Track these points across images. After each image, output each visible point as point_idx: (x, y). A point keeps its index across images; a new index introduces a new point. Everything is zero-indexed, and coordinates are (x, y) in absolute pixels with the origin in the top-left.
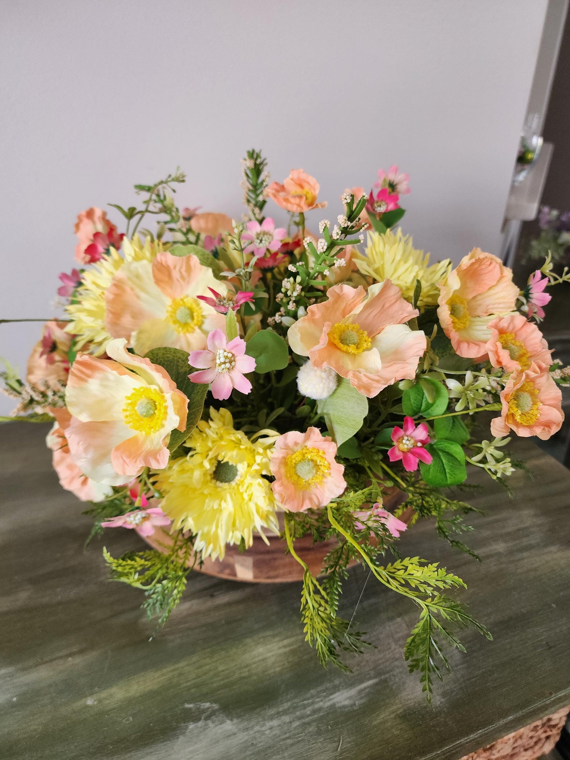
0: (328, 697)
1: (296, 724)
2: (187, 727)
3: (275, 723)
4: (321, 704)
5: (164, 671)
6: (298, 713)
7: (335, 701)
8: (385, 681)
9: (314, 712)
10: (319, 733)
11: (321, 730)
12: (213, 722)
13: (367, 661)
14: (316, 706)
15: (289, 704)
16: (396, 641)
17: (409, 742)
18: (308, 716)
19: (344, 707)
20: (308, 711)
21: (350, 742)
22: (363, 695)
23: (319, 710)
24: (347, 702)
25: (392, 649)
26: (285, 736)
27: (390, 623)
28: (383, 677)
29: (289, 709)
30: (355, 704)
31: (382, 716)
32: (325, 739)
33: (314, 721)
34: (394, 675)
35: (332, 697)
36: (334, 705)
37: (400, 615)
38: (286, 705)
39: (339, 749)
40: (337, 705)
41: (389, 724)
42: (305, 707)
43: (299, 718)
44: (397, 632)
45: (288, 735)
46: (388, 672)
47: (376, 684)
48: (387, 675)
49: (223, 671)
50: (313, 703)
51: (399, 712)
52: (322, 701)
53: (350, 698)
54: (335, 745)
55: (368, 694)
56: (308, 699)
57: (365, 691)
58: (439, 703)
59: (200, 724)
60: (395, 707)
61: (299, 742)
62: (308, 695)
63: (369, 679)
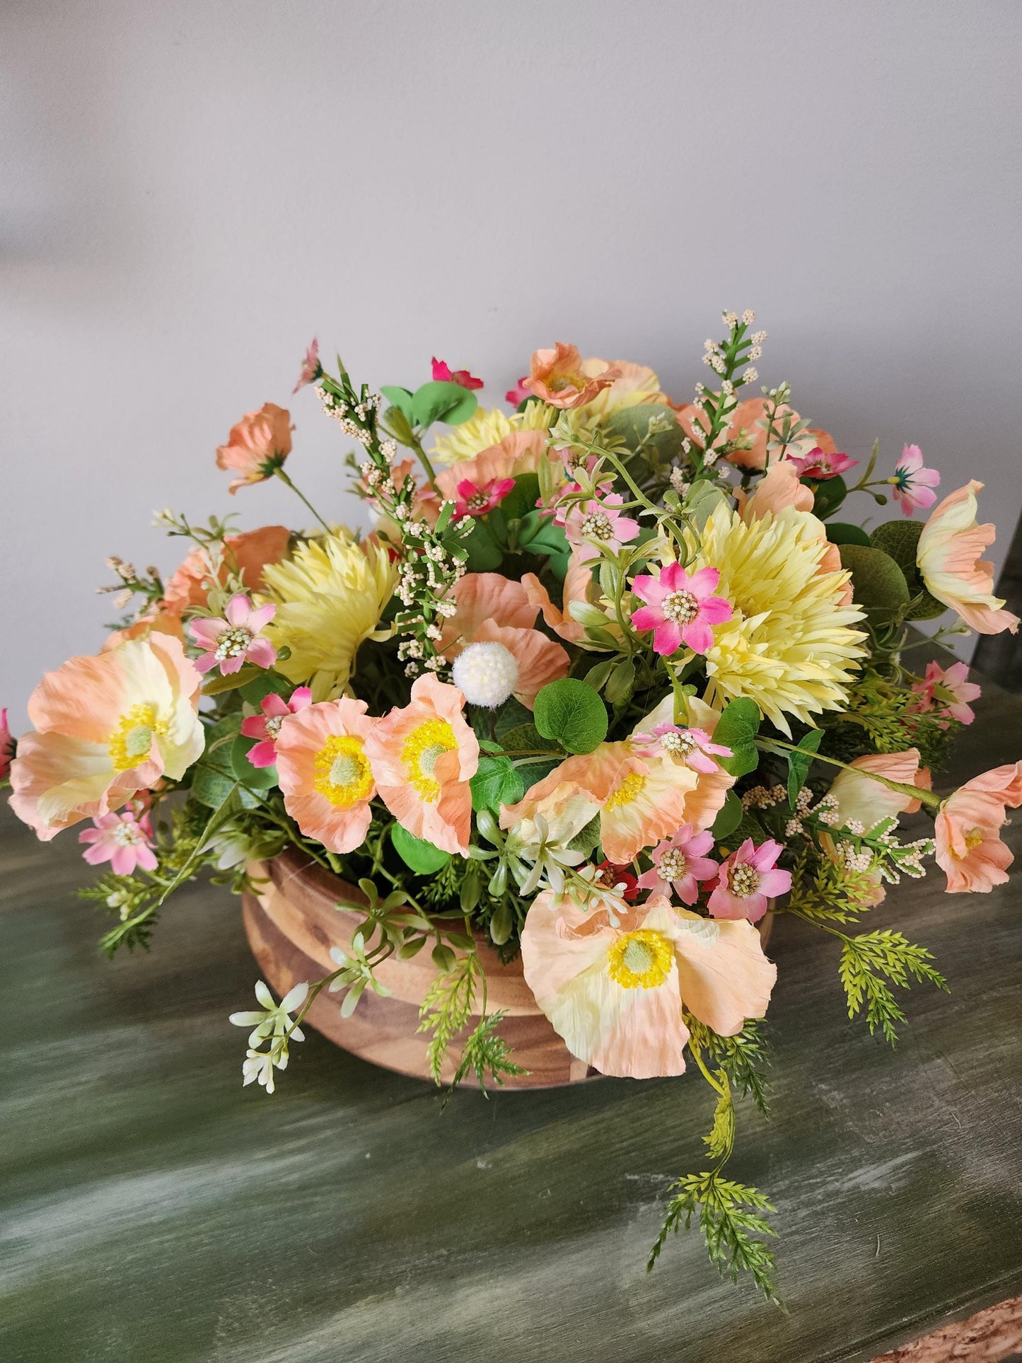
0: (846, 1175)
1: (803, 1213)
2: (636, 1208)
4: (837, 1184)
6: (803, 1197)
7: (858, 1180)
8: (933, 1155)
9: (829, 1196)
10: (841, 1227)
11: (844, 1224)
13: (898, 1123)
14: (830, 1188)
15: (787, 1182)
16: (939, 1097)
17: (985, 1247)
18: (820, 1202)
19: (875, 1191)
20: (819, 1194)
21: (893, 1244)
22: (901, 1175)
23: (837, 1193)
24: (876, 1185)
26: (789, 1230)
27: (926, 1068)
28: (928, 1149)
29: (787, 1189)
30: (891, 1188)
31: (936, 1208)
32: (853, 1238)
33: (830, 1209)
34: (945, 1147)
35: (852, 1175)
36: (857, 1187)
37: (939, 1055)
38: (783, 1185)
39: (878, 1254)
40: (863, 1188)
41: (948, 1220)
42: (812, 1188)
43: (807, 1204)
44: (938, 1083)
45: (794, 1228)
46: (934, 1142)
47: (919, 1159)
48: (935, 1147)
50: (824, 1183)
51: (962, 1203)
52: (837, 1180)
53: (881, 1178)
54: (872, 1246)
55: (909, 1173)
56: (816, 1177)
57: (905, 1169)
60: (955, 1195)
61: (813, 1239)
62: (814, 1171)
63: (908, 1151)
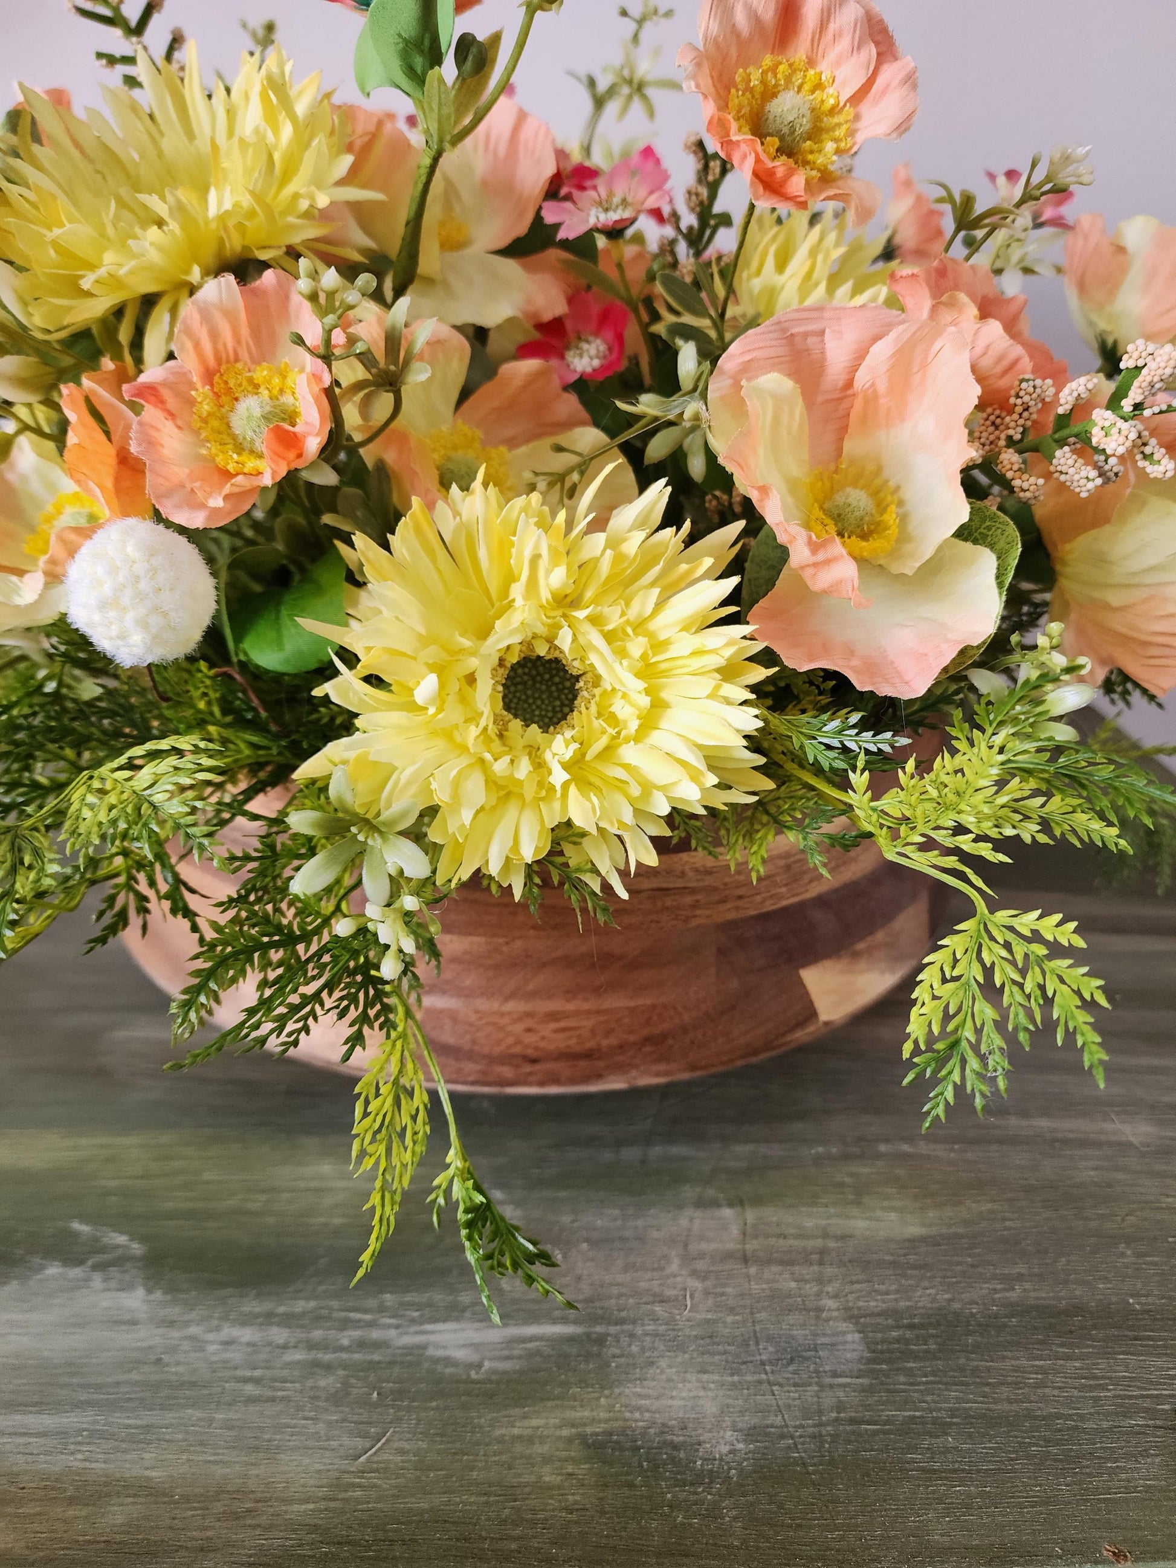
0: (421, 1324)
1: (298, 1356)
2: (42, 1268)
3: (247, 1334)
4: (393, 1333)
5: (83, 1141)
6: (317, 1334)
7: (432, 1338)
8: (601, 1340)
9: (362, 1345)
10: (337, 1399)
11: (348, 1394)
12: (106, 1280)
13: (579, 1278)
14: (376, 1334)
15: (312, 1304)
16: (687, 1258)
17: (574, 1517)
18: (342, 1349)
19: (448, 1361)
20: (345, 1339)
21: (401, 1452)
22: (516, 1352)
23: (377, 1345)
24: (460, 1354)
25: (668, 1271)
26: (248, 1373)
27: (698, 1213)
28: (599, 1329)
29: (303, 1314)
30: (480, 1365)
31: (535, 1422)
32: (344, 1420)
33: (344, 1366)
34: (632, 1335)
35: (429, 1327)
36: (424, 1347)
37: (737, 1202)
38: (300, 1306)
39: (362, 1459)
40: (431, 1352)
41: (539, 1449)
42: (345, 1325)
43: (311, 1346)
44: (702, 1238)
45: (257, 1373)
46: (621, 1322)
47: (571, 1339)
48: (613, 1329)
49: (208, 1182)
50: (372, 1325)
51: (589, 1430)
52: (397, 1327)
53: (476, 1346)
54: (360, 1443)
55: (531, 1355)
56: (366, 1311)
57: (530, 1345)
58: (725, 1449)
59: (76, 1272)
60: (587, 1414)
61: (272, 1399)
62: (372, 1303)
63: (554, 1321)
